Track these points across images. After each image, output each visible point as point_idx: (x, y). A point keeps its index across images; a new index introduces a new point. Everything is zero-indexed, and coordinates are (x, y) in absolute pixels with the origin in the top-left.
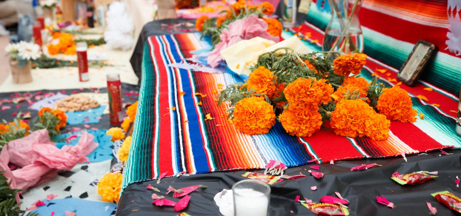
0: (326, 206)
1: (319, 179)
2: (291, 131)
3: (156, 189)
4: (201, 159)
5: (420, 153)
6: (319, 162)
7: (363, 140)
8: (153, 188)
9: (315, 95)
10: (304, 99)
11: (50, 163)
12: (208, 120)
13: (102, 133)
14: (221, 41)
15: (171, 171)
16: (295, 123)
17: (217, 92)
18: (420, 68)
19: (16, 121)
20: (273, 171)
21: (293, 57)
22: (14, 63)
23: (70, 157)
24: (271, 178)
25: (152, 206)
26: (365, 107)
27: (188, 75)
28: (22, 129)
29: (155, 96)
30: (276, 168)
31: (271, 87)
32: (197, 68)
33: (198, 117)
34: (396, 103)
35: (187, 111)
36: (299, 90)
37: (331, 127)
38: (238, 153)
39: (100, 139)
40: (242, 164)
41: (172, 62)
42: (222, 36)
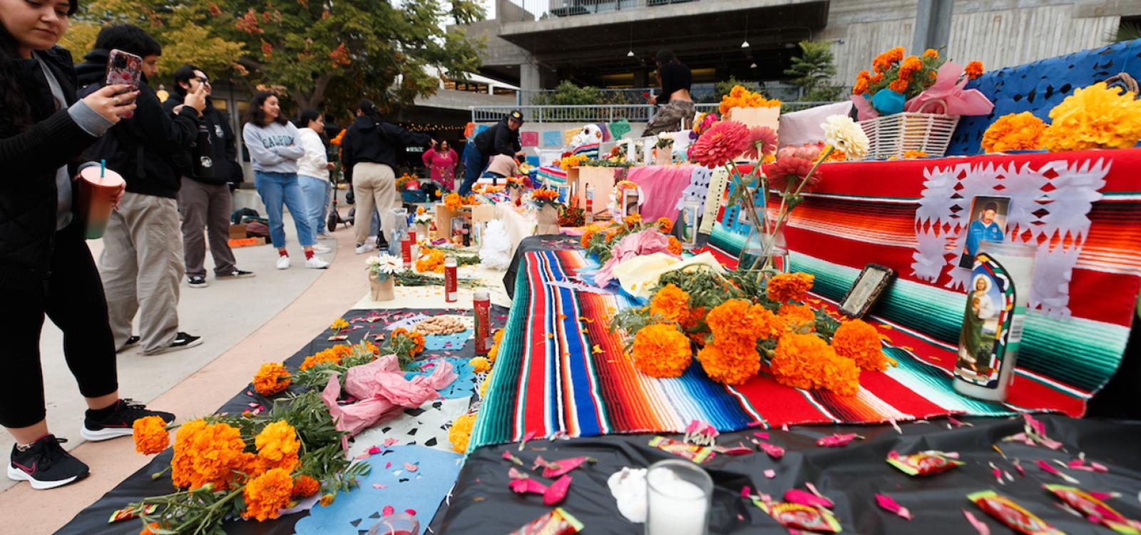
0: (799, 510)
1: (775, 459)
2: (716, 375)
3: (517, 461)
4: (587, 412)
5: (917, 420)
6: (766, 426)
7: (822, 394)
8: (512, 458)
9: (754, 324)
10: (738, 331)
11: (393, 398)
12: (596, 354)
13: (465, 362)
14: (612, 257)
15: (542, 430)
16: (723, 364)
17: (607, 317)
18: (873, 299)
19: (362, 342)
20: (698, 437)
21: (712, 274)
22: (374, 277)
23: (419, 391)
24: (698, 451)
25: (508, 491)
26: (823, 346)
27: (571, 295)
28: (369, 353)
29: (527, 319)
30: (702, 432)
31: (683, 312)
32: (582, 288)
33: (582, 349)
34: (861, 342)
35: (568, 339)
36: (731, 317)
37: (771, 372)
38: (641, 405)
39: (461, 369)
40: (650, 424)
41: (551, 280)
42: (613, 251)
